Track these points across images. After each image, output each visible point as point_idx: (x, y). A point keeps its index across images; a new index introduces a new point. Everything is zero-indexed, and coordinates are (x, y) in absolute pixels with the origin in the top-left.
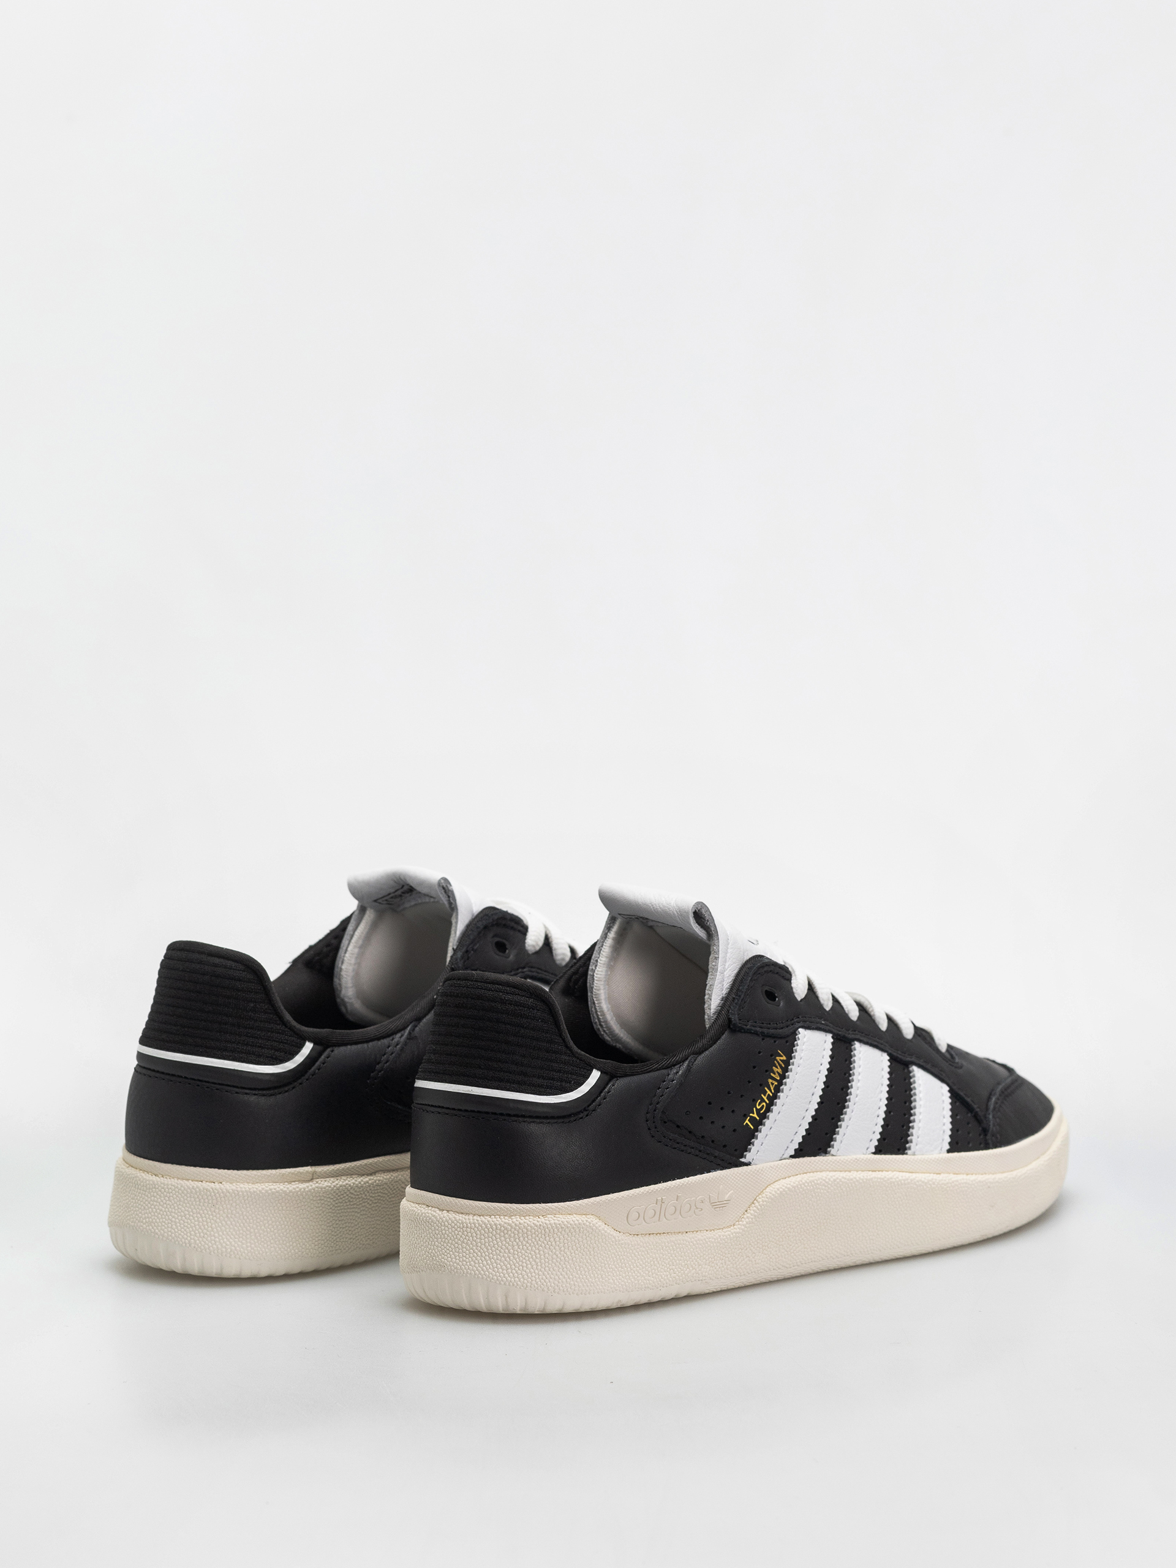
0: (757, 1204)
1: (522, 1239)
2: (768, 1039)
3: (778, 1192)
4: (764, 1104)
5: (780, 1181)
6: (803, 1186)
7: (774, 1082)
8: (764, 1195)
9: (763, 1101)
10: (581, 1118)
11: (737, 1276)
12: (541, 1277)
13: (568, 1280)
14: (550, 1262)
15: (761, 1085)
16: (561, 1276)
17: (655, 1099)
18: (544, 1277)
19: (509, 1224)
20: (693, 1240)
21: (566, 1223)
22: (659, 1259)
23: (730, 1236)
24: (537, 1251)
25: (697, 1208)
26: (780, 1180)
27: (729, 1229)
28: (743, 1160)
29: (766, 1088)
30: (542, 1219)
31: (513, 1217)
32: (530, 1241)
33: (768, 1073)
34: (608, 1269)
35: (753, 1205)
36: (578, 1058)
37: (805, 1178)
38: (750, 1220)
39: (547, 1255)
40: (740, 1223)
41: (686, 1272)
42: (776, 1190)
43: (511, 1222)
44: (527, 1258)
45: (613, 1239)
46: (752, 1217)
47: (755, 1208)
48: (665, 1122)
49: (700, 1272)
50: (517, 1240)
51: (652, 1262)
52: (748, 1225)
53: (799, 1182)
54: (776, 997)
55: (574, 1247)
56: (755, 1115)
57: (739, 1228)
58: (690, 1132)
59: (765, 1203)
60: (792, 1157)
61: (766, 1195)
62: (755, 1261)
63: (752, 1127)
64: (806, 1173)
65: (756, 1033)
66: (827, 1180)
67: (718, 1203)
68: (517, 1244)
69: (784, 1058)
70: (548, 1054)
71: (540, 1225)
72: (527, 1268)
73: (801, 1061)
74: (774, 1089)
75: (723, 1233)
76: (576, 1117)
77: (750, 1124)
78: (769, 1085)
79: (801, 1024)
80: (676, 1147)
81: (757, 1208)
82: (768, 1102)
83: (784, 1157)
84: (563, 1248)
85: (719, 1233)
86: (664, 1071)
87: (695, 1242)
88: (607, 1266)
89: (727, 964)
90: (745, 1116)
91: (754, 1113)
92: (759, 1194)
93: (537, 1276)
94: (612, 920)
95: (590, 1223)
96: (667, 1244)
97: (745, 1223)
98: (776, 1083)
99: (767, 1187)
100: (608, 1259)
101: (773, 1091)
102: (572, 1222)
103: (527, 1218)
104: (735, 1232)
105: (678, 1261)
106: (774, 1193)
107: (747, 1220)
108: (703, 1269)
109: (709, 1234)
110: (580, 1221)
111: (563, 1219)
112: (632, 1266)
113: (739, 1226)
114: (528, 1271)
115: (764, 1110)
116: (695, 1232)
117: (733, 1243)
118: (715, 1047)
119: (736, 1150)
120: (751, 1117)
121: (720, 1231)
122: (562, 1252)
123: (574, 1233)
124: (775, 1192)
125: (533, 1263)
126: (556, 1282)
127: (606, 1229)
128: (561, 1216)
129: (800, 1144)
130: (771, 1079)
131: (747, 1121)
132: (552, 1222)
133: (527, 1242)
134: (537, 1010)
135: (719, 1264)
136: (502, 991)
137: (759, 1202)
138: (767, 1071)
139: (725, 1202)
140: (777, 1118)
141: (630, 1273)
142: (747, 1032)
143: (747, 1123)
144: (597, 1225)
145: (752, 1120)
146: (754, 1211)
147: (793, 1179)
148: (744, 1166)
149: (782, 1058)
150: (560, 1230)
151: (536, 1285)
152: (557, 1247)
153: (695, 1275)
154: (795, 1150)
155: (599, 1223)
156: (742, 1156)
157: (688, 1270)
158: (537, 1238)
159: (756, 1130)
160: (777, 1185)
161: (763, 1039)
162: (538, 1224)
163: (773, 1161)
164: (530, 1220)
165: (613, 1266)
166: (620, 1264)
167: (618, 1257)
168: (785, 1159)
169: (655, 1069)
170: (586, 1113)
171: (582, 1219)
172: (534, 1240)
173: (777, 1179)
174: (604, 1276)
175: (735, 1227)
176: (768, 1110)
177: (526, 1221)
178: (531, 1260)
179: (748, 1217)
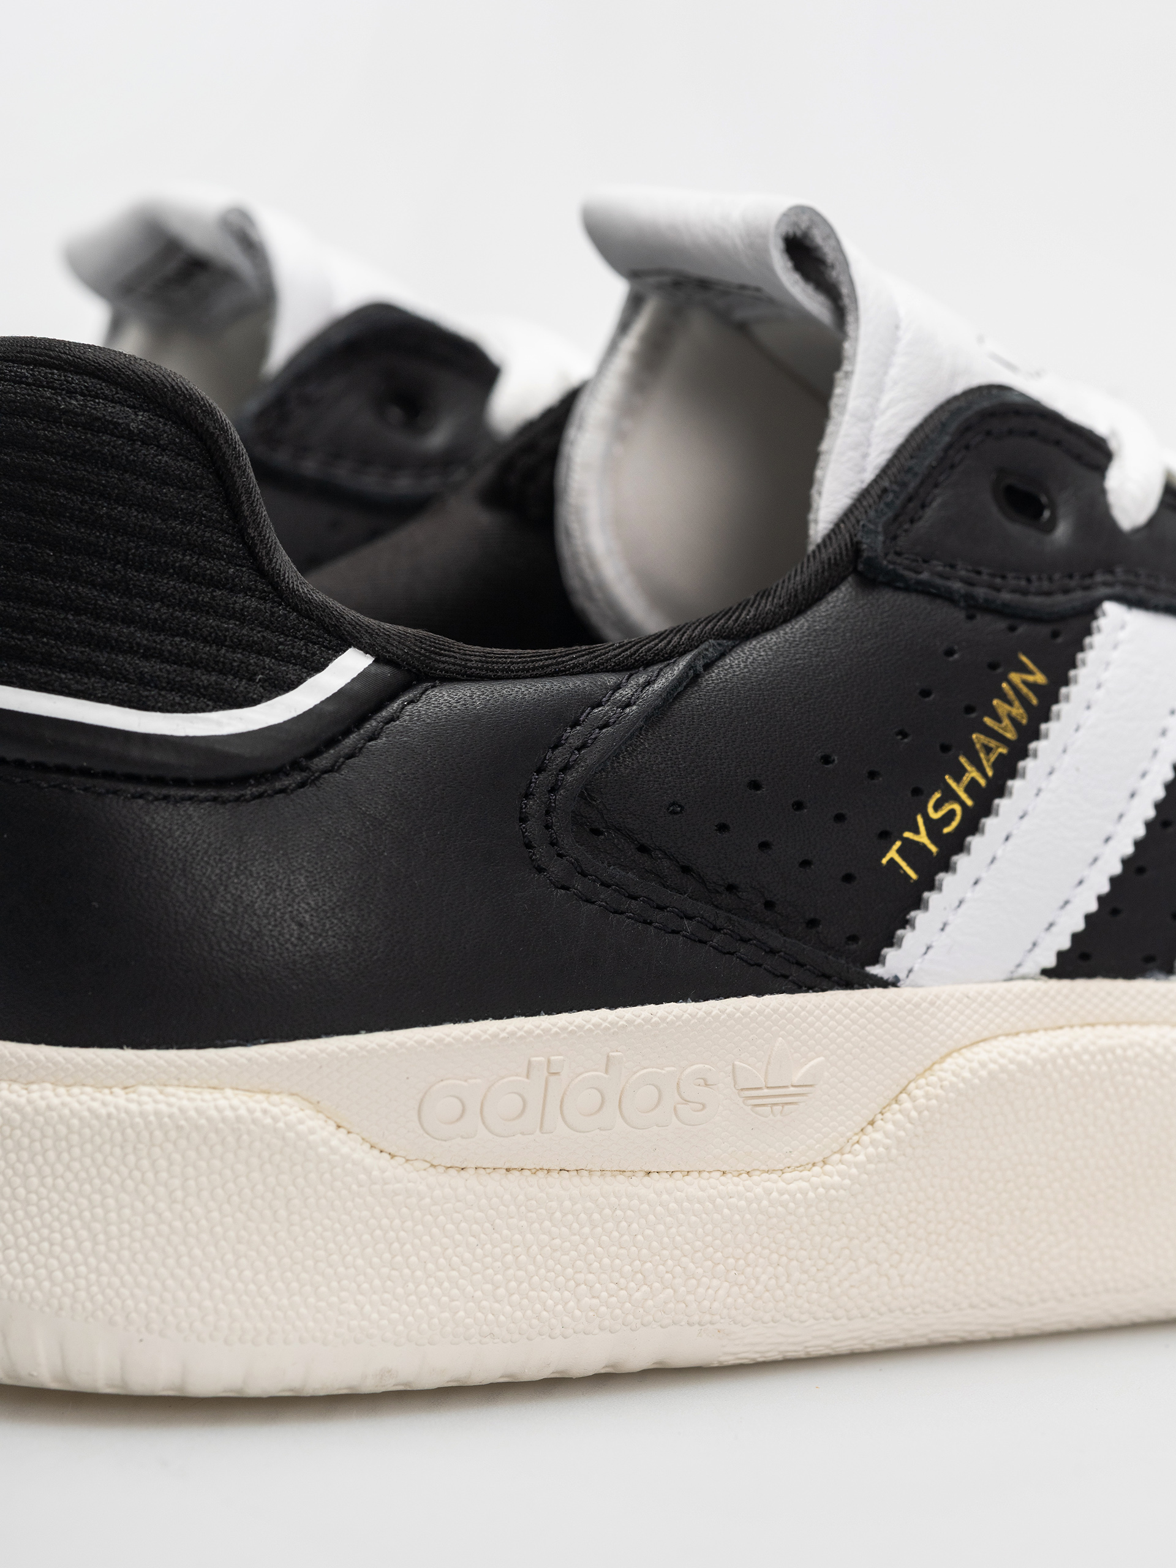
0: (908, 1105)
1: (52, 1155)
2: (988, 618)
3: (984, 1073)
4: (957, 808)
5: (994, 1043)
6: (1073, 1061)
7: (993, 743)
8: (933, 1079)
9: (953, 797)
10: (283, 791)
11: (836, 1318)
12: (104, 1279)
13: (195, 1295)
14: (138, 1234)
15: (945, 748)
16: (170, 1282)
17: (559, 757)
18: (116, 1281)
19: (18, 1109)
20: (665, 1197)
21: (192, 1113)
22: (535, 1248)
23: (805, 1194)
24: (97, 1197)
25: (687, 1102)
26: (996, 1037)
27: (806, 1173)
28: (875, 970)
29: (963, 760)
30: (120, 1098)
31: (34, 1087)
32: (76, 1165)
33: (973, 715)
34: (341, 1270)
35: (895, 1107)
36: (295, 609)
37: (1083, 1038)
38: (881, 1149)
39: (127, 1212)
40: (848, 1157)
41: (638, 1295)
42: (975, 1065)
43: (23, 1101)
44: (65, 1217)
45: (362, 1177)
46: (888, 1141)
47: (899, 1116)
48: (596, 832)
49: (690, 1298)
50: (39, 1159)
51: (509, 1258)
52: (871, 1167)
53: (1060, 1050)
54: (1040, 509)
55: (219, 1191)
56: (923, 838)
57: (840, 1174)
58: (686, 870)
59: (934, 1102)
60: (1047, 973)
61: (941, 1080)
62: (902, 1276)
63: (913, 875)
64: (1092, 1025)
65: (948, 597)
66: (1159, 1051)
67: (766, 1092)
68: (39, 1171)
69: (1039, 678)
70: (185, 586)
71: (109, 1116)
72: (64, 1249)
73: (1100, 694)
74: (994, 766)
75: (781, 1184)
76: (262, 789)
77: (903, 864)
78: (976, 753)
79: (1118, 589)
80: (623, 908)
81: (908, 1116)
82: (969, 802)
83: (1022, 971)
84: (179, 1194)
85: (768, 1184)
86: (611, 679)
87: (673, 1205)
88: (335, 1257)
89: (886, 399)
90: (886, 838)
91: (916, 831)
92: (921, 1075)
93: (93, 1277)
94: (635, 303)
95: (275, 1119)
96: (567, 1203)
97: (862, 1158)
98: (1003, 750)
99: (949, 1055)
100: (340, 1238)
101: (990, 773)
102: (213, 1113)
103: (76, 1090)
104: (823, 1185)
105: (606, 1261)
106: (967, 1074)
107: (871, 1150)
108: (701, 1290)
109: (730, 1184)
110: (243, 1111)
111: (185, 1103)
112: (430, 1266)
113: (842, 1167)
114: (66, 1257)
115: (954, 824)
116: (677, 1175)
117: (817, 1218)
118: (799, 625)
119: (853, 938)
120: (906, 841)
121: (774, 1176)
122: (178, 1207)
123: (219, 1149)
124: (972, 1071)
125: (84, 1233)
126: (155, 1300)
127: (334, 1142)
128: (181, 1092)
129: (1076, 937)
130: (981, 732)
131: (893, 854)
132: (149, 1107)
133: (68, 1168)
134: (158, 446)
135: (764, 1278)
136: (57, 384)
137: (914, 1099)
138: (969, 709)
139: (792, 1090)
140: (999, 853)
141: (423, 1287)
142: (917, 591)
143: (892, 860)
144: (301, 1127)
145: (911, 851)
146: (895, 1123)
147: (1041, 1039)
148: (873, 986)
149: (1030, 678)
150: (173, 1134)
151: (88, 1305)
152: (161, 1190)
153: (671, 1305)
154: (1060, 955)
155: (310, 1123)
156: (877, 959)
157: (645, 1288)
158: (99, 1157)
159: (931, 885)
160: (982, 1053)
161: (971, 617)
162: (103, 1111)
163: (982, 982)
164: (84, 1098)
165: (360, 1262)
166: (387, 1256)
167: (378, 1232)
168: (1024, 978)
169: (575, 666)
170: (298, 777)
171: (252, 1104)
172: (88, 1161)
173: (986, 1034)
174: (323, 1289)
175: (828, 1168)
176: (972, 824)
177: (68, 1099)
178: (77, 1223)
179: (874, 1143)
